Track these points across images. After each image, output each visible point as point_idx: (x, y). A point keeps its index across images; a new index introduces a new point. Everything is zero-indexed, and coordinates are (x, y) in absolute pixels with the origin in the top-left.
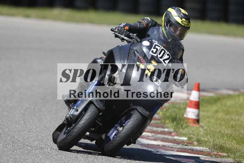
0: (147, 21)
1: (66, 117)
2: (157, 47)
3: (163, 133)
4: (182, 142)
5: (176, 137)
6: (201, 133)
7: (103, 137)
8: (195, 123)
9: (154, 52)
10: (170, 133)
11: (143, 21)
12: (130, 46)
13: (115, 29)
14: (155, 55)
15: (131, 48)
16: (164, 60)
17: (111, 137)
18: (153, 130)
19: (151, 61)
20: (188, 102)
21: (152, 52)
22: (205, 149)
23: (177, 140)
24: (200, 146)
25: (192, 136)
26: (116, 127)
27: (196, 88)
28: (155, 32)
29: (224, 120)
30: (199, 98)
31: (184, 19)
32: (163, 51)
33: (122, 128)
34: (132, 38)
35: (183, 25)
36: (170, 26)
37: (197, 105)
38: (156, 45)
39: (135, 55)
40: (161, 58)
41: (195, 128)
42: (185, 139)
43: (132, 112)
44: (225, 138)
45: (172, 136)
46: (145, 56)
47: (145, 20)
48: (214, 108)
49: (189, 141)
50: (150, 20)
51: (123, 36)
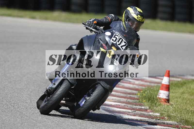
0: (111, 17)
1: (46, 89)
2: (116, 36)
3: (140, 110)
4: (156, 117)
5: (151, 113)
6: (171, 110)
7: (75, 104)
8: (166, 102)
9: (114, 40)
10: (146, 110)
11: (109, 18)
12: (96, 36)
13: (86, 23)
14: (115, 43)
15: (97, 37)
16: (122, 47)
17: (81, 105)
18: (133, 107)
19: (112, 47)
20: (160, 85)
21: (113, 40)
22: (174, 123)
23: (152, 115)
24: (170, 120)
25: (163, 112)
26: (85, 97)
27: (167, 75)
28: (118, 26)
29: (189, 99)
30: (169, 82)
31: (139, 16)
32: (121, 40)
33: (89, 97)
34: (98, 30)
35: (139, 20)
36: (129, 21)
37: (168, 88)
38: (115, 35)
39: (99, 42)
40: (119, 44)
41: (166, 106)
42: (158, 114)
43: (97, 86)
44: (190, 114)
45: (147, 112)
46: (107, 44)
47: (110, 17)
48: (181, 90)
49: (161, 116)
50: (113, 16)
51: (91, 28)
